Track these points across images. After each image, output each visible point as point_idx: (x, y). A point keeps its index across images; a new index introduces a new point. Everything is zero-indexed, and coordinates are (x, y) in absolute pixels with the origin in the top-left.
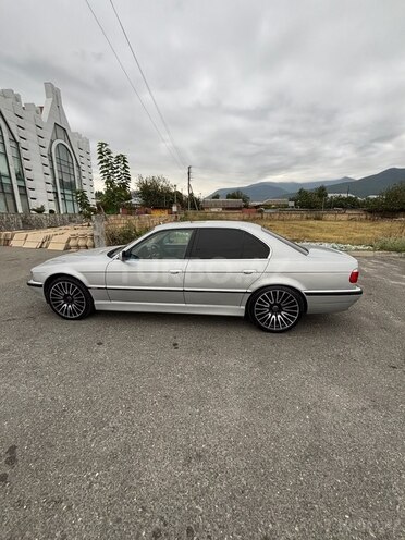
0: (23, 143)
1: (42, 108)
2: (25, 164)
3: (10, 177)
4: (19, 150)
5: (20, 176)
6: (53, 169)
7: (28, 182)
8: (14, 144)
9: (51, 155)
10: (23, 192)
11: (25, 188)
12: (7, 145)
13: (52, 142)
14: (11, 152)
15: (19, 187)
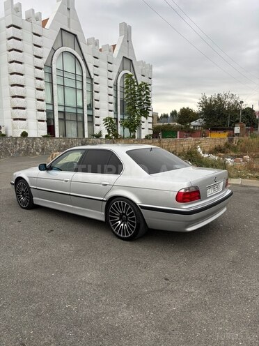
0: (96, 79)
1: (114, 46)
2: (96, 96)
3: (83, 108)
4: (92, 85)
5: (90, 107)
6: (116, 98)
7: (96, 111)
8: (89, 82)
9: (116, 85)
10: (90, 120)
11: (92, 116)
12: (85, 82)
13: (119, 73)
14: (86, 87)
15: (88, 115)
